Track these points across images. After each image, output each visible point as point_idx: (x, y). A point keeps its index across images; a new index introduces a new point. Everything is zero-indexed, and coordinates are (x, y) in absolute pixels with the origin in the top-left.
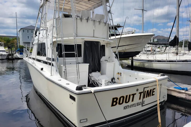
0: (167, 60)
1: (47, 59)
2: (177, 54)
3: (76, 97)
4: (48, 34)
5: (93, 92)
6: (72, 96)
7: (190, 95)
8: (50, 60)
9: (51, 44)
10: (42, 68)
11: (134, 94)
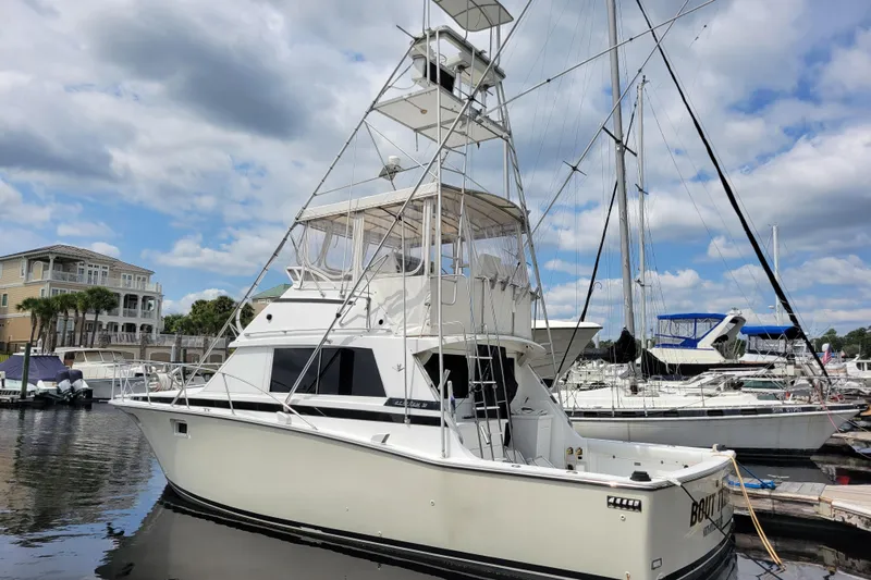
0: (613, 408)
1: (391, 402)
2: (635, 390)
3: (644, 498)
4: (381, 322)
5: (679, 484)
6: (622, 500)
7: (783, 500)
8: (421, 408)
9: (415, 355)
10: (387, 436)
11: (714, 496)
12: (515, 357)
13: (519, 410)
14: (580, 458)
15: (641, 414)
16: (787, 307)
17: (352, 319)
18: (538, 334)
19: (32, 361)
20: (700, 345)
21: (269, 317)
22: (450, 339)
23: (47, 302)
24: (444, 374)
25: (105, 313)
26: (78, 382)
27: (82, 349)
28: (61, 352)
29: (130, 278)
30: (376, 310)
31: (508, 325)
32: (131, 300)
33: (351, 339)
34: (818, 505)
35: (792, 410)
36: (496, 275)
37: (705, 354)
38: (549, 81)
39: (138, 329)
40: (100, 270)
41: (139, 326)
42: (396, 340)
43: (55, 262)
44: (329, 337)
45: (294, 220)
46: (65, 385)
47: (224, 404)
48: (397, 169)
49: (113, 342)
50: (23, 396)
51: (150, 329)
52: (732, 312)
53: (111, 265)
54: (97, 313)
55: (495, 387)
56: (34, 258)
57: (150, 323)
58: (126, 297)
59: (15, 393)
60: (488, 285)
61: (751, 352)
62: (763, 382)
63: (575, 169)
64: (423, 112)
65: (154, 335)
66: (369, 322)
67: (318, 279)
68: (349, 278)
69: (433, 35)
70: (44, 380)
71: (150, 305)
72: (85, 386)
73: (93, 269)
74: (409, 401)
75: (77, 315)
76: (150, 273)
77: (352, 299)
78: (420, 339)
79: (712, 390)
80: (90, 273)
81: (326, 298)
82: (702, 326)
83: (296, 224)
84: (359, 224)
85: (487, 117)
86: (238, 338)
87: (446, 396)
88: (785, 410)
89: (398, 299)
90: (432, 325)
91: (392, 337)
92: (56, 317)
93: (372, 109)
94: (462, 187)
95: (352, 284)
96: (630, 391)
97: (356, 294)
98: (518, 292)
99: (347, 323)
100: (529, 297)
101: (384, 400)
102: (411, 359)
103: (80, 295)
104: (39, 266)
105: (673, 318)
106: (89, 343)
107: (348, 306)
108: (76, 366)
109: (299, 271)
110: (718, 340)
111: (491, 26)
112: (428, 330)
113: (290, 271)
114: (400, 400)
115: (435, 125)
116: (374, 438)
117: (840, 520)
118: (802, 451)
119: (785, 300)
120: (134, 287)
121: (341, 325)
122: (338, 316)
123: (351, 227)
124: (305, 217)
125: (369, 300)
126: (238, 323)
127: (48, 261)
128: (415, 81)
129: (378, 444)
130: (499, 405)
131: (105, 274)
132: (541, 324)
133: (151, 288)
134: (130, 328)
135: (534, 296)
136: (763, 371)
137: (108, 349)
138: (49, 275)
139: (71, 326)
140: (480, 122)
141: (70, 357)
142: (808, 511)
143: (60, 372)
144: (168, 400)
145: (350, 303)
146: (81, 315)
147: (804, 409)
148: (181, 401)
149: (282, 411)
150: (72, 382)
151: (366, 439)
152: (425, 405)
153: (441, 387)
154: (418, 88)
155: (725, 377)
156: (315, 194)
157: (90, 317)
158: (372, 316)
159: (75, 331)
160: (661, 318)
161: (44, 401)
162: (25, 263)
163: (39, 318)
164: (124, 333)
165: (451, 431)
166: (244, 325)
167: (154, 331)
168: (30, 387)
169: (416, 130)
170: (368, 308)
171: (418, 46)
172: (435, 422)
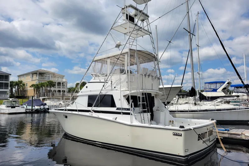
0: (189, 110)
1: (118, 109)
2: (195, 104)
3: (182, 133)
4: (115, 87)
5: (193, 129)
6: (177, 133)
7: (231, 134)
8: (125, 110)
9: (124, 96)
10: (116, 118)
11: (206, 132)
12: (154, 96)
13: (155, 110)
14: (173, 123)
15: (197, 111)
16: (240, 78)
17: (107, 87)
18: (161, 89)
19: (34, 101)
20: (218, 91)
21: (87, 87)
22: (133, 91)
23: (37, 85)
24: (131, 101)
25: (53, 87)
26: (45, 106)
27: (46, 97)
28: (41, 98)
29: (58, 78)
30: (114, 84)
31: (150, 87)
32: (59, 84)
33: (107, 92)
34: (241, 135)
35: (242, 109)
36: (146, 73)
37: (220, 93)
38: (160, 18)
39: (61, 92)
40: (51, 76)
41: (61, 91)
42: (119, 92)
43: (39, 74)
44: (102, 92)
45: (92, 61)
46: (42, 107)
47: (76, 111)
48: (120, 45)
49: (55, 95)
50: (32, 110)
51: (64, 91)
52: (227, 81)
53: (54, 74)
54: (50, 87)
55: (146, 104)
56: (34, 73)
57: (64, 90)
58: (58, 83)
59: (30, 109)
60: (144, 76)
61: (235, 92)
62: (235, 101)
63: (170, 42)
64: (126, 29)
65: (66, 93)
66: (112, 87)
67: (99, 76)
68: (107, 76)
69: (127, 7)
70: (37, 106)
71: (64, 85)
72: (47, 107)
73: (49, 76)
74: (122, 108)
75: (45, 88)
76: (64, 76)
77: (107, 81)
78: (125, 92)
79: (220, 104)
80: (48, 77)
81: (101, 81)
82: (218, 85)
83: (93, 61)
84: (109, 61)
85: (144, 29)
86: (79, 93)
87: (132, 107)
88: (240, 109)
89: (119, 81)
90: (128, 88)
91: (118, 91)
92: (40, 89)
93: (111, 29)
94: (135, 49)
95: (107, 77)
96: (194, 105)
97: (108, 80)
98: (153, 78)
99: (106, 88)
100: (157, 79)
101: (116, 108)
102: (122, 97)
103: (45, 83)
104: (35, 76)
105: (209, 83)
106: (49, 96)
107: (106, 83)
108: (45, 102)
109: (94, 74)
110: (223, 89)
111: (145, 3)
112: (127, 89)
113: (92, 74)
114: (120, 108)
115: (128, 33)
116: (113, 118)
117: (247, 139)
118: (245, 121)
119: (240, 76)
120: (60, 80)
121: (105, 88)
122: (104, 86)
123: (107, 61)
124: (95, 59)
125: (112, 81)
126: (79, 89)
127: (37, 74)
128: (124, 20)
129: (114, 120)
130: (147, 109)
131: (52, 77)
132: (161, 87)
133: (64, 80)
134: (59, 91)
135: (159, 79)
136: (235, 98)
137: (53, 97)
138: (37, 78)
139: (44, 91)
140: (141, 31)
141: (44, 99)
142: (238, 137)
143: (41, 103)
144: (63, 110)
145: (107, 82)
146: (46, 88)
147: (246, 109)
148: (66, 110)
149: (90, 112)
150: (44, 106)
151: (111, 119)
152: (126, 109)
153: (130, 104)
154: (124, 22)
155: (224, 100)
156: (97, 53)
157: (49, 89)
158: (113, 86)
159: (45, 93)
160: (206, 83)
161: (37, 111)
162: (31, 75)
163: (35, 89)
164: (58, 93)
165: (133, 116)
166: (81, 89)
167: (66, 92)
168: (33, 108)
169: (125, 34)
170: (111, 84)
171: (123, 10)
172: (129, 114)
